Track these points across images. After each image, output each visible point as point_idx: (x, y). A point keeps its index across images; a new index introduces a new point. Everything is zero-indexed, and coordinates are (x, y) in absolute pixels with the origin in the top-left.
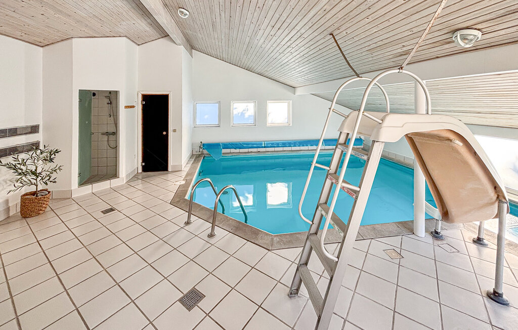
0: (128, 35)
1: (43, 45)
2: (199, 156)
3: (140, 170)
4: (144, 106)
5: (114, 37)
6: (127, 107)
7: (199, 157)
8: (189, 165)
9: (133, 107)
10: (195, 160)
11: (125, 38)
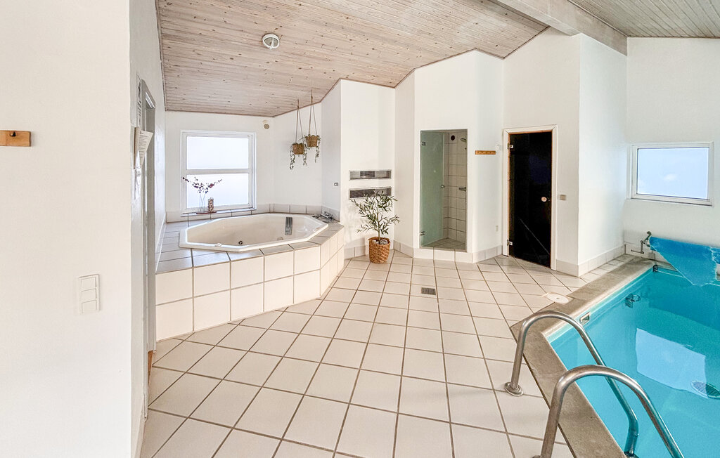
0: (478, 47)
1: (394, 86)
2: (641, 262)
3: (506, 251)
4: (512, 152)
5: (460, 54)
6: (479, 152)
7: (638, 263)
8: (602, 273)
9: (494, 152)
10: (623, 267)
11: (475, 51)
